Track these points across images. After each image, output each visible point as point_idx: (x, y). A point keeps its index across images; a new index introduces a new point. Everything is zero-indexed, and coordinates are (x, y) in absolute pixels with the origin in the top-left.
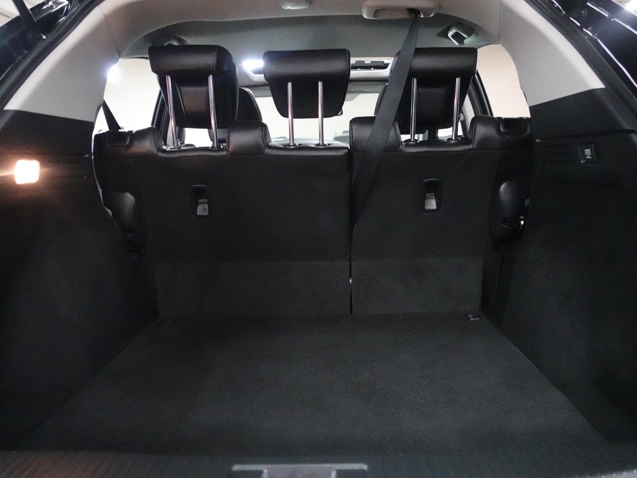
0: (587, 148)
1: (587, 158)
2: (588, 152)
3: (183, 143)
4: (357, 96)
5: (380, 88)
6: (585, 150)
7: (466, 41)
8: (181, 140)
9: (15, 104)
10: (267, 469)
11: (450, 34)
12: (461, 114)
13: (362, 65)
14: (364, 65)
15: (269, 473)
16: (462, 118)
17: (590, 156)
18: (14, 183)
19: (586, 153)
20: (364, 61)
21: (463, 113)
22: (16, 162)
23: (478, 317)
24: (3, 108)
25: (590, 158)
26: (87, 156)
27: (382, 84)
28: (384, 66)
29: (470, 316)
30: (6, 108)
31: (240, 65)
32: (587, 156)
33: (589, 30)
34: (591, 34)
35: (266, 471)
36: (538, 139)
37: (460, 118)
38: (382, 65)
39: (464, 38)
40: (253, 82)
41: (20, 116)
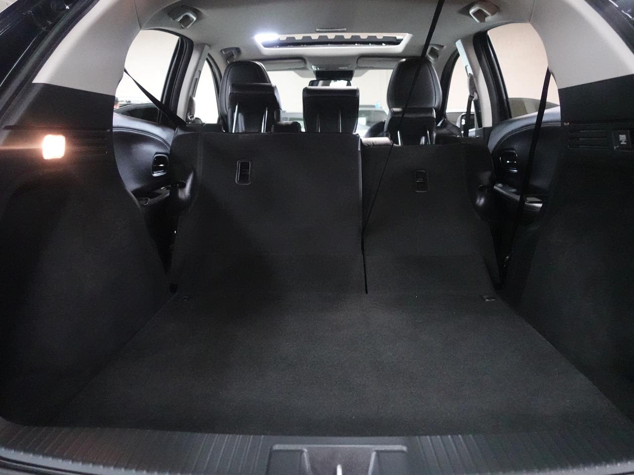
0: (622, 134)
1: (622, 143)
2: (623, 138)
3: (193, 117)
4: (365, 73)
5: (395, 65)
6: (620, 136)
7: (487, 19)
8: (190, 114)
9: (43, 77)
10: (307, 449)
11: (472, 11)
12: (475, 93)
13: (374, 40)
14: (376, 41)
15: (309, 452)
16: (476, 97)
17: (625, 142)
18: (42, 158)
19: (621, 139)
20: (375, 37)
21: (476, 92)
22: (44, 137)
23: (493, 298)
24: (32, 81)
25: (625, 143)
26: (109, 131)
27: (396, 61)
28: (397, 42)
29: (485, 297)
30: (35, 81)
31: (252, 38)
32: (621, 141)
33: (628, 13)
34: (631, 17)
35: (306, 450)
36: (567, 122)
37: (473, 97)
38: (395, 41)
39: (486, 16)
40: (264, 55)
41: (48, 89)
